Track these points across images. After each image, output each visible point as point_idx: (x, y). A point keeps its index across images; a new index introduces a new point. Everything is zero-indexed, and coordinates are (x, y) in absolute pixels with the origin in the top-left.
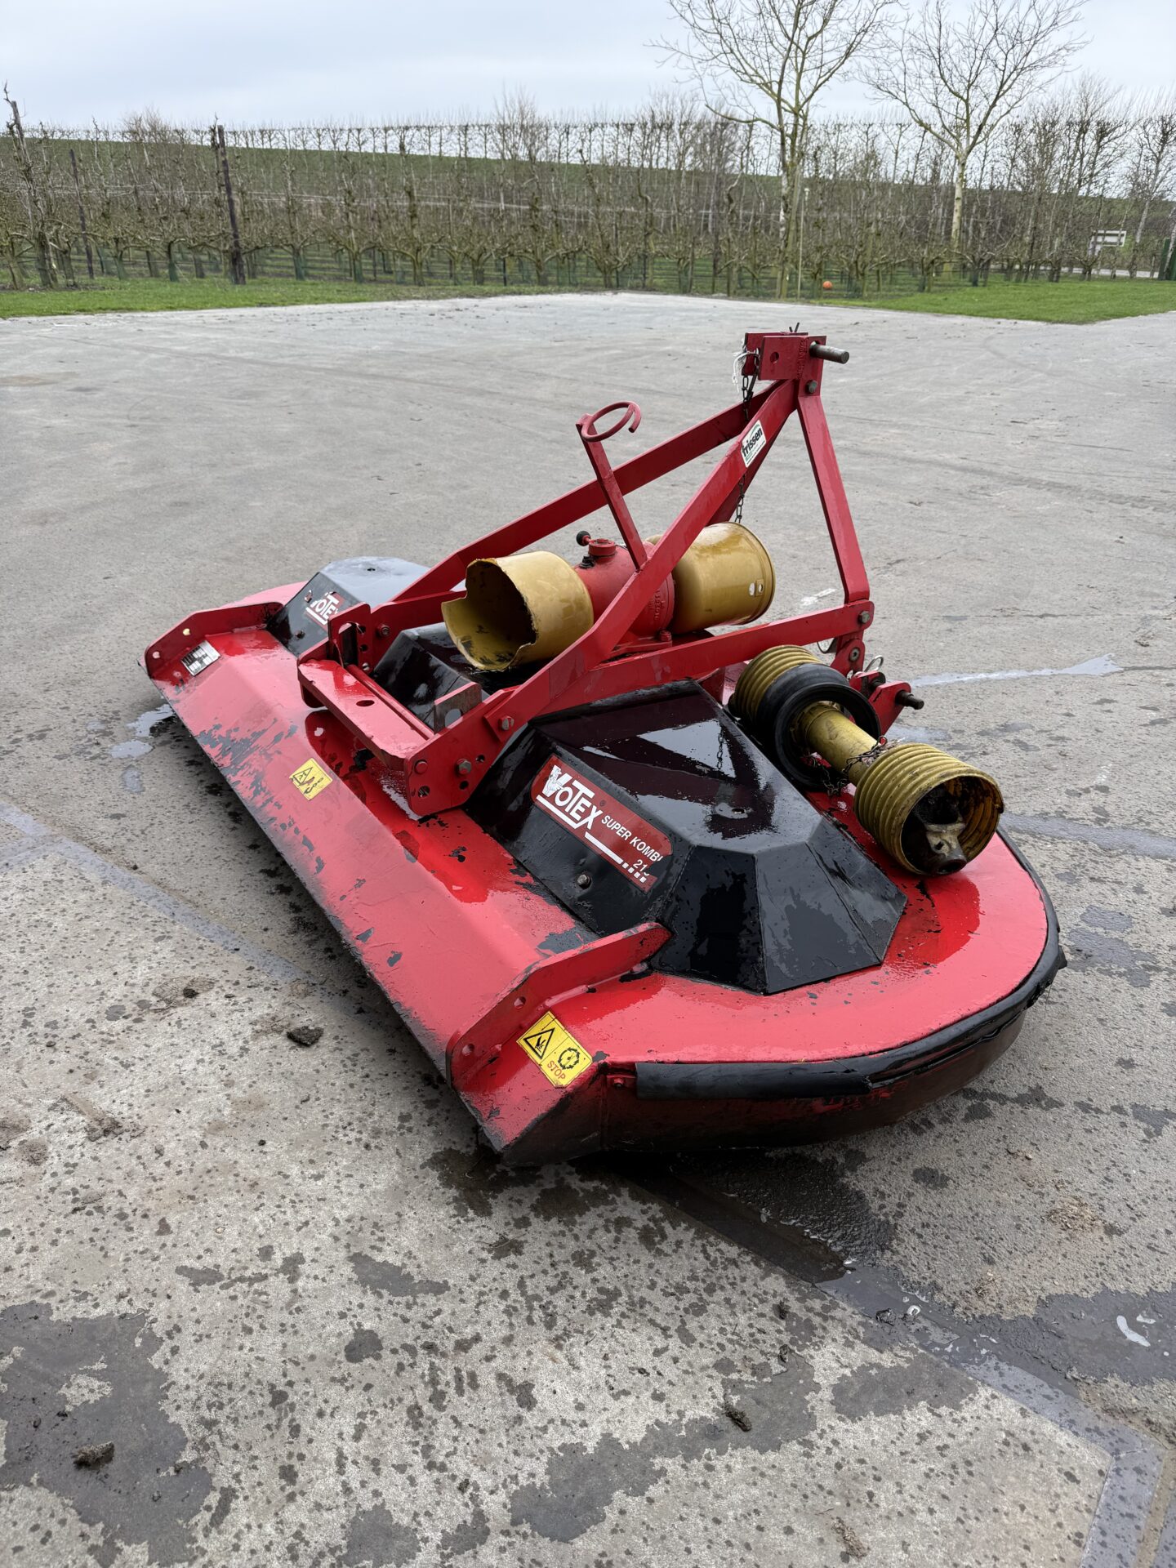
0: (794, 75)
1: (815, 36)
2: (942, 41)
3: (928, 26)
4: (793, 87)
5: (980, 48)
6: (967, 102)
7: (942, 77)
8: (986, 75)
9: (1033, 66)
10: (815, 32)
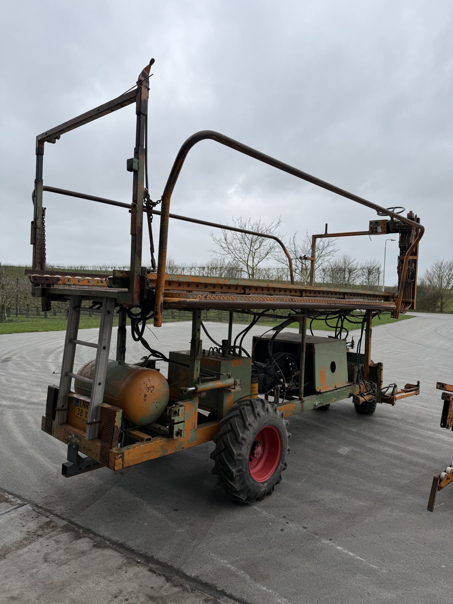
0: (252, 259)
1: (258, 249)
4: (252, 261)
5: (307, 251)
6: (305, 264)
10: (257, 248)
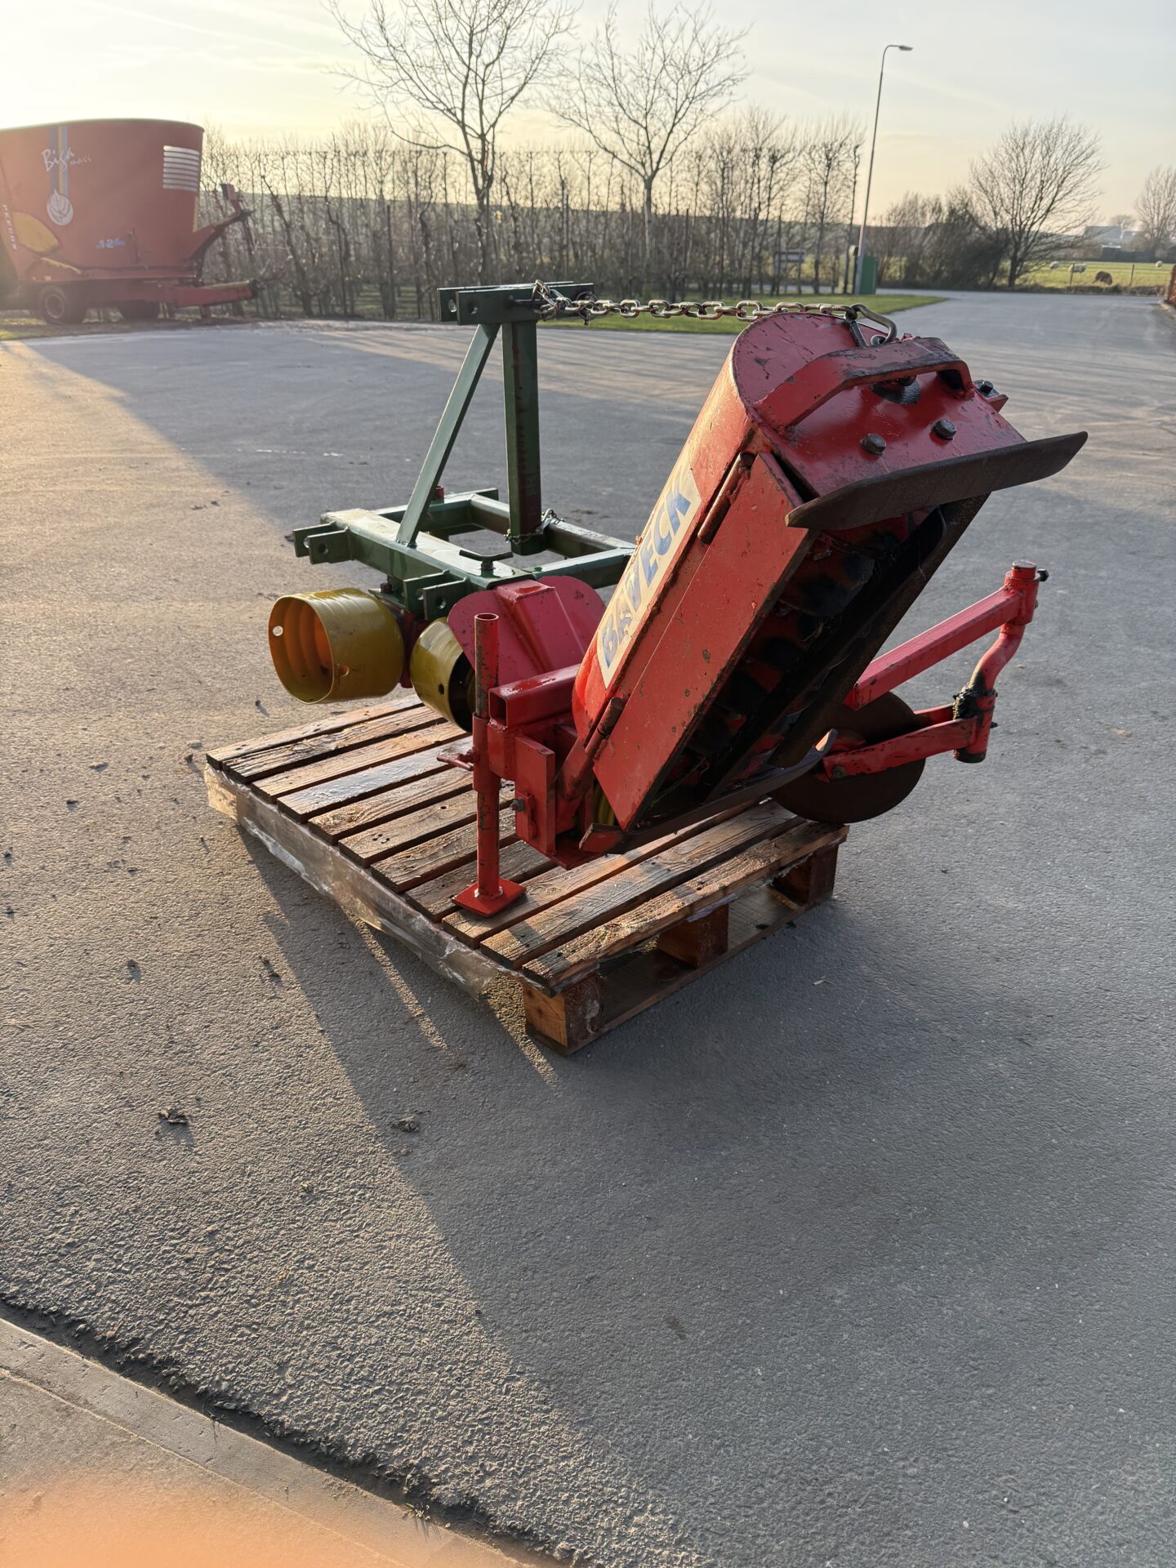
0: (476, 101)
1: (493, 62)
2: (616, 71)
3: (601, 57)
4: (477, 114)
5: (652, 78)
6: (646, 128)
7: (621, 105)
8: (660, 105)
9: (702, 96)
10: (491, 60)
